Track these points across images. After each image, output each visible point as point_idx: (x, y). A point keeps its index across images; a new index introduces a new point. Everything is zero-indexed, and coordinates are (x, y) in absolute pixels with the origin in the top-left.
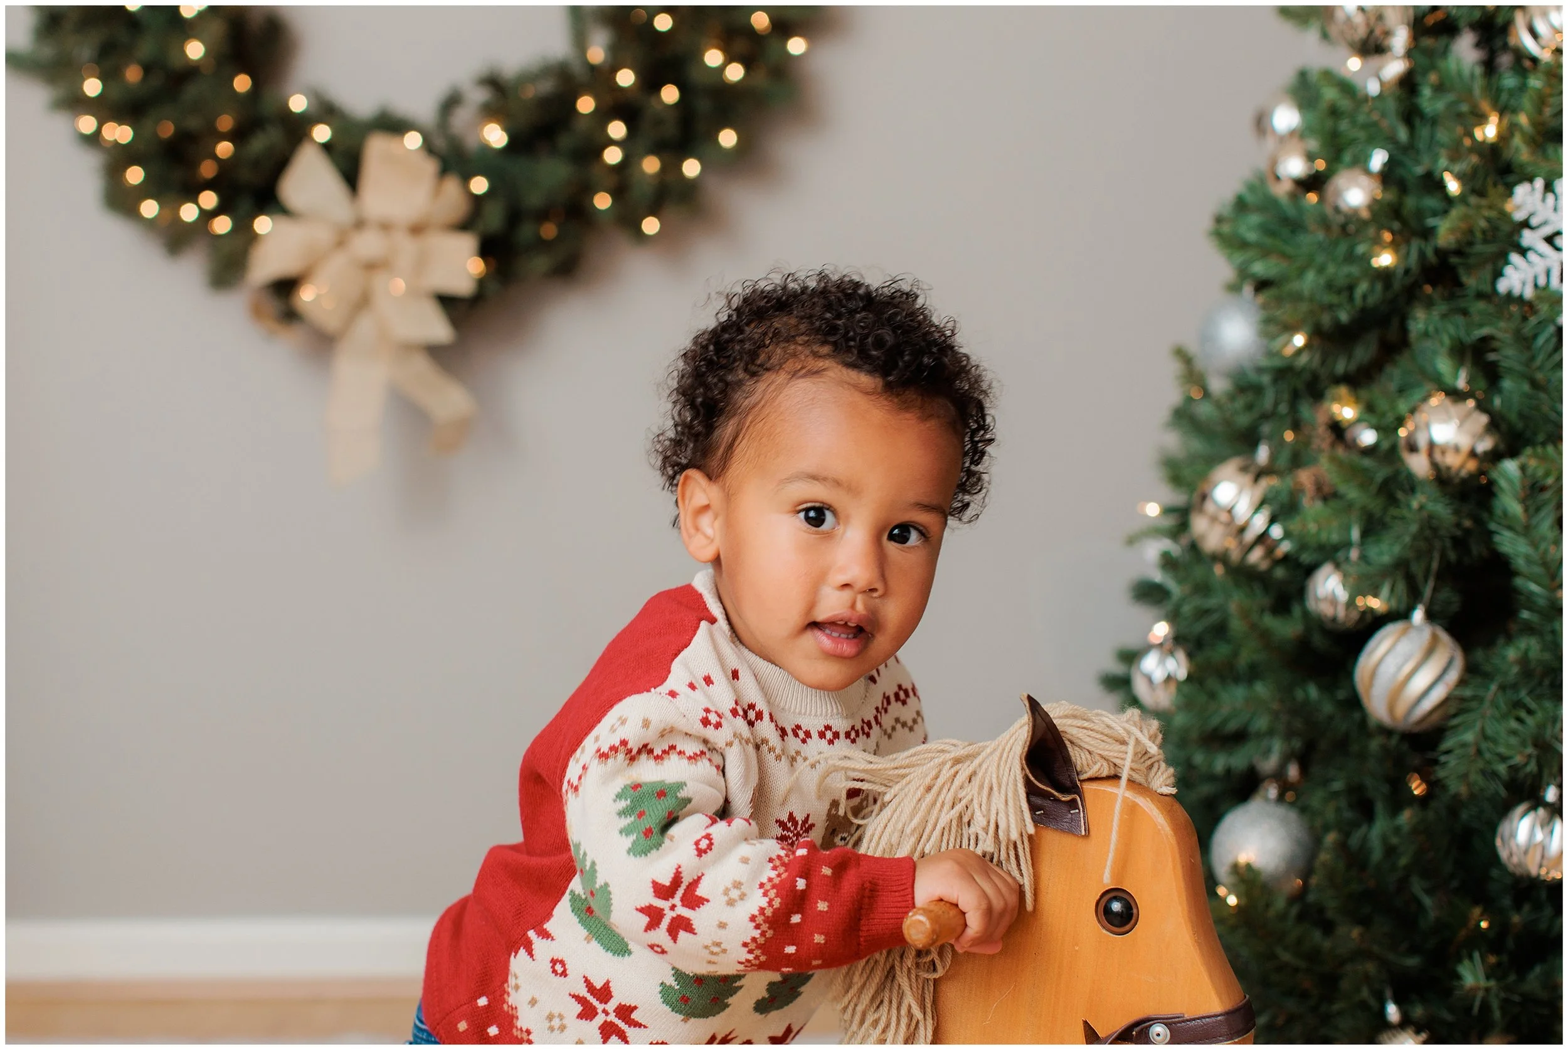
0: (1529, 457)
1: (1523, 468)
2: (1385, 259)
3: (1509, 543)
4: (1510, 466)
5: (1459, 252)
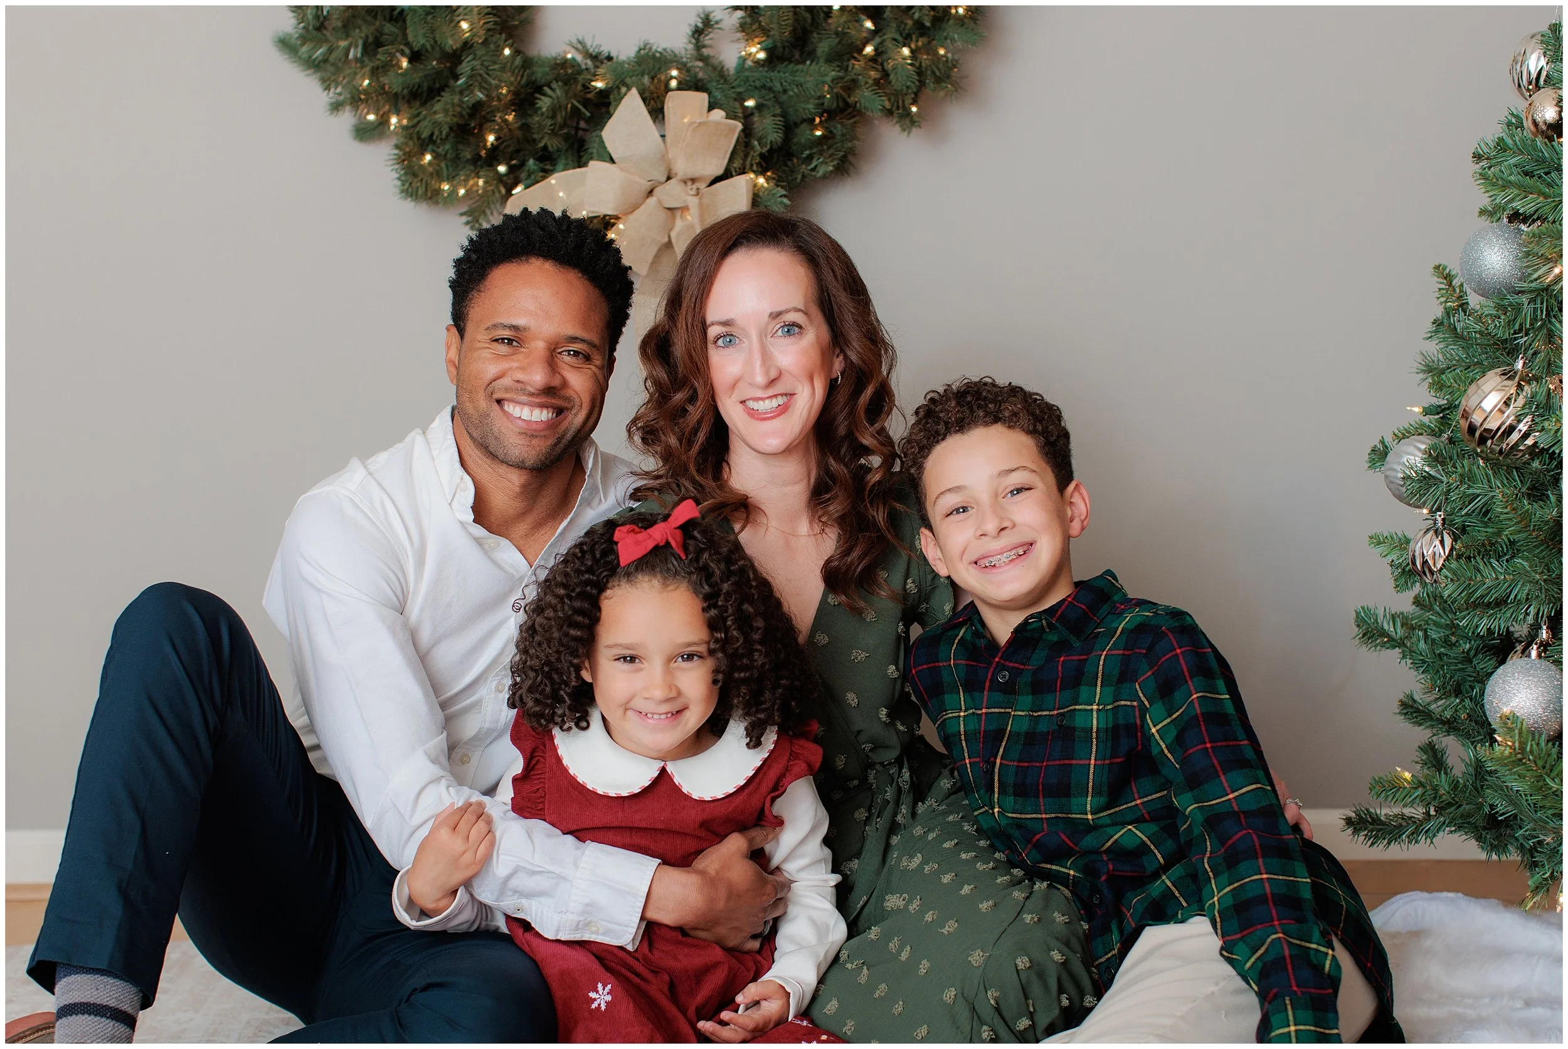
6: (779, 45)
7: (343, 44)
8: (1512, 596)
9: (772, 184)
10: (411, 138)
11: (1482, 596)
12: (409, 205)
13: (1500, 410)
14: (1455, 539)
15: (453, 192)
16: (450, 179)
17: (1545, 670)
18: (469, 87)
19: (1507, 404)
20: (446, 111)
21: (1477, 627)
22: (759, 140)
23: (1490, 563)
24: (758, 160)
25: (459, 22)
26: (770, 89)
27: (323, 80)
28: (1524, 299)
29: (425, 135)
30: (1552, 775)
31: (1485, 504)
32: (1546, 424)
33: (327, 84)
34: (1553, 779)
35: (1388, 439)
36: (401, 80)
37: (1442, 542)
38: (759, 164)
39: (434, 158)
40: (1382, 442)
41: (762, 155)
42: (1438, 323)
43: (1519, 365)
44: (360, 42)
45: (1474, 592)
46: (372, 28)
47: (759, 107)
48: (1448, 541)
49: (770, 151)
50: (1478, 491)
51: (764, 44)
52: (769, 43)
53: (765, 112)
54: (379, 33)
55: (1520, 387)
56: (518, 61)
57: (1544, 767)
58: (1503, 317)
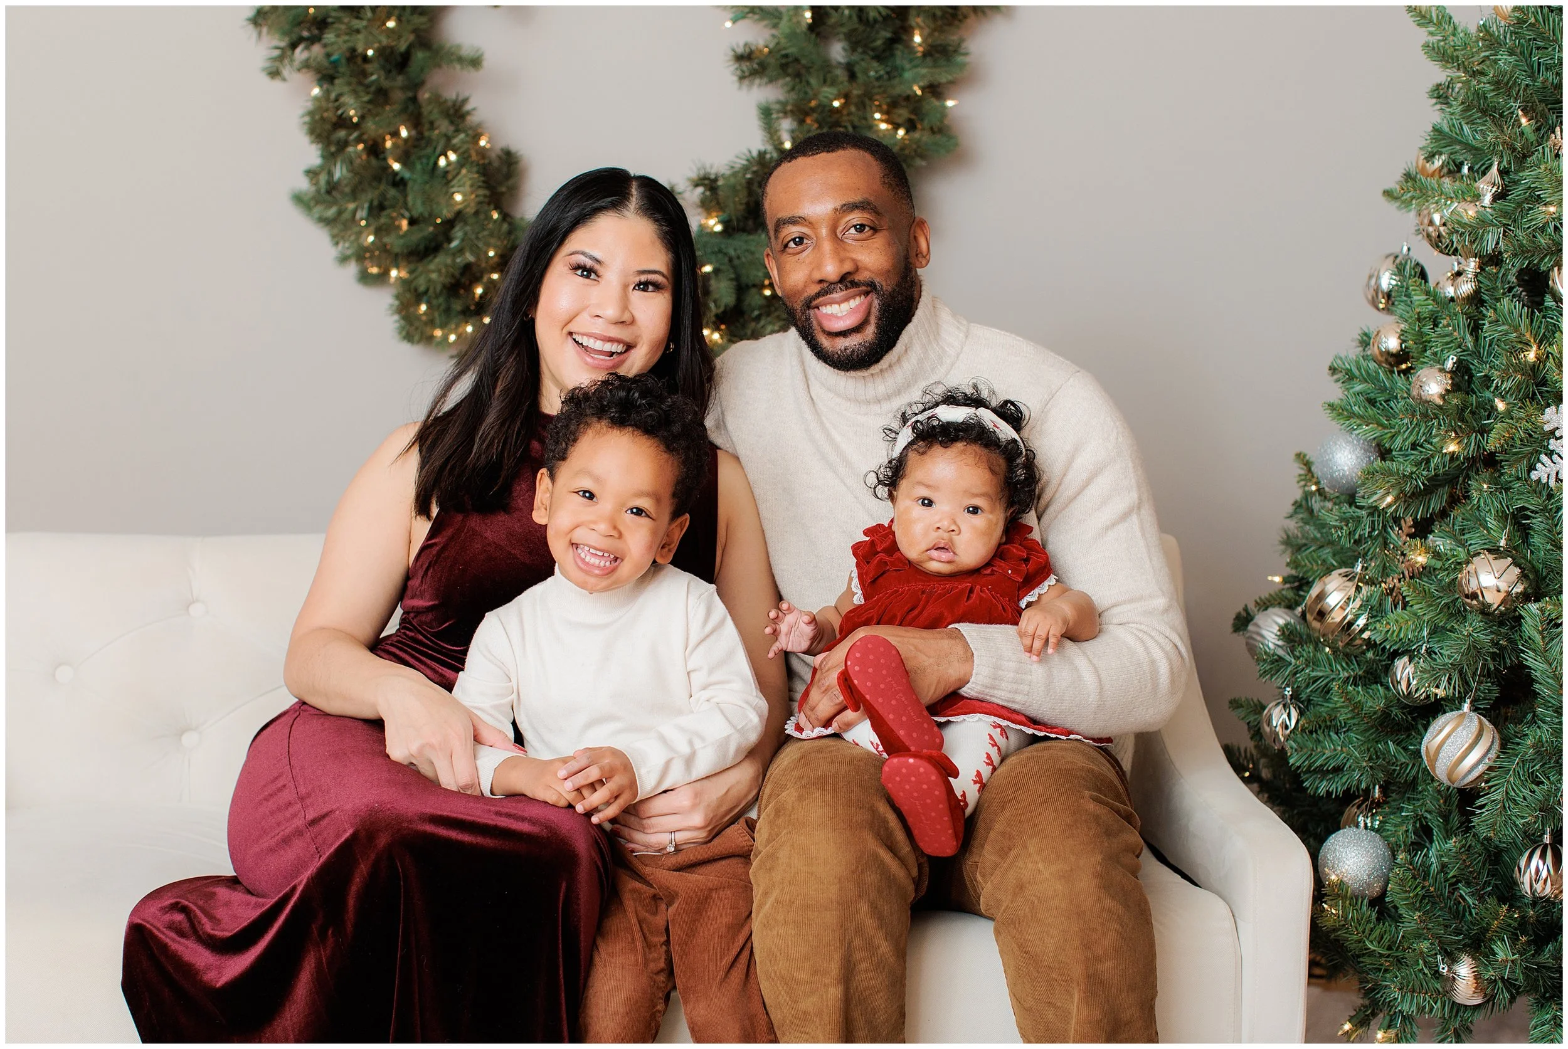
0: (1546, 603)
1: (1542, 610)
2: (1452, 447)
3: (1531, 660)
4: (1533, 607)
5: (1504, 451)
6: (734, 218)
7: (351, 206)
8: (1347, 766)
9: (725, 340)
10: (409, 290)
11: (1321, 765)
12: (406, 346)
13: (1341, 607)
14: (1301, 713)
15: (445, 338)
16: (442, 326)
17: (1370, 841)
18: (460, 251)
19: (1347, 603)
20: (439, 271)
21: (1317, 788)
22: (715, 302)
23: (1329, 736)
24: (713, 319)
25: (453, 193)
26: (725, 254)
27: (333, 237)
28: (1364, 513)
29: (422, 289)
30: (1371, 938)
31: (1326, 685)
32: (1378, 625)
33: (336, 239)
34: (1371, 942)
35: (1252, 607)
36: (402, 241)
37: (1289, 715)
38: (714, 323)
39: (428, 308)
40: (1246, 609)
41: (717, 316)
42: (1298, 505)
43: (1358, 568)
44: (366, 205)
45: (1315, 762)
46: (377, 192)
47: (716, 271)
48: (1294, 714)
49: (724, 312)
50: (1321, 674)
51: (722, 218)
52: (725, 216)
53: (721, 276)
54: (383, 195)
55: (1358, 589)
56: (505, 226)
57: (1364, 932)
58: (1345, 528)
